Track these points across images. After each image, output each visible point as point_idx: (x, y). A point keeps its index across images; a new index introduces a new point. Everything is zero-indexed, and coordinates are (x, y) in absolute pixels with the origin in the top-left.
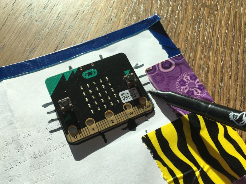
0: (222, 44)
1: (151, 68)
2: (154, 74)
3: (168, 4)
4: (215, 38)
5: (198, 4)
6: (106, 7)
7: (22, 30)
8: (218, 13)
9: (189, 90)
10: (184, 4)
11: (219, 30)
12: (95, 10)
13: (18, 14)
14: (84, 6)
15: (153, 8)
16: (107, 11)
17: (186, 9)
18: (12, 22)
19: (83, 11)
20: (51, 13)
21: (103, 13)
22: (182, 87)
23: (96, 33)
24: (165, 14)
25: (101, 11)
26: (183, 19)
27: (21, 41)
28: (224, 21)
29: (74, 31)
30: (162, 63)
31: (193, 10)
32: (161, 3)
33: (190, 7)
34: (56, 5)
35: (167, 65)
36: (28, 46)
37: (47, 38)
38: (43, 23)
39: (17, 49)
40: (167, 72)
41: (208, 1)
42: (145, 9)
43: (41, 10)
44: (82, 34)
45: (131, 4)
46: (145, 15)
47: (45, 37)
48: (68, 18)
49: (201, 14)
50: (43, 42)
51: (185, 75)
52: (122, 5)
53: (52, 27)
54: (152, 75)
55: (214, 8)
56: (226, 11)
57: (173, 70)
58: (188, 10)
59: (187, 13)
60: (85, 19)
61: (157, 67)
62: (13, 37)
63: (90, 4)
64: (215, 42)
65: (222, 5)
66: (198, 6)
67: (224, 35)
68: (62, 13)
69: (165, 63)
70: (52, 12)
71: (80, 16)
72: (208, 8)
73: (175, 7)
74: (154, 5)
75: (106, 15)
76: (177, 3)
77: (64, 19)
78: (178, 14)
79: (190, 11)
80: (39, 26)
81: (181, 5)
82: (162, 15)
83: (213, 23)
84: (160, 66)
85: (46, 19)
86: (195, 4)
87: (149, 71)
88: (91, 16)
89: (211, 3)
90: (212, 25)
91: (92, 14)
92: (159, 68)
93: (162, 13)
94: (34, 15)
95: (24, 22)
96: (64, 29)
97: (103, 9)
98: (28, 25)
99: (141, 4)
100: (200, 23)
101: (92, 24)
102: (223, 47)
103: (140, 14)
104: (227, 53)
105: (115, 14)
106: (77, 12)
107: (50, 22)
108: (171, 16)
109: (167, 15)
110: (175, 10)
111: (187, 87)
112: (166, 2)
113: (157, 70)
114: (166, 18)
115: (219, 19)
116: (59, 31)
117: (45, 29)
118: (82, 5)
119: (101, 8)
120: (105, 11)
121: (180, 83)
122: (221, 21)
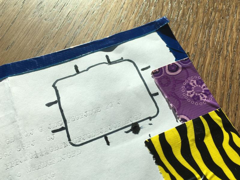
0: (233, 50)
1: (158, 71)
2: (160, 76)
3: (179, 8)
4: (225, 43)
5: (209, 8)
6: (116, 8)
7: (31, 29)
8: (229, 18)
9: (195, 95)
10: (195, 8)
11: (229, 36)
12: (105, 11)
13: (28, 11)
14: (95, 6)
15: (163, 11)
16: (117, 12)
17: (197, 13)
18: (22, 20)
19: (93, 11)
20: (60, 12)
21: (113, 13)
22: (188, 92)
23: (105, 34)
24: (176, 18)
25: (111, 11)
26: (193, 23)
27: (30, 40)
28: (235, 27)
29: (83, 32)
30: (169, 65)
31: (204, 14)
32: (172, 6)
33: (201, 10)
34: (66, 4)
35: (173, 68)
36: (37, 45)
37: (56, 38)
38: (52, 22)
39: (25, 48)
40: (174, 75)
41: (219, 6)
42: (156, 11)
43: (51, 9)
44: (91, 35)
45: (142, 5)
46: (155, 17)
47: (54, 37)
48: (78, 18)
49: (212, 19)
50: (51, 41)
51: (191, 79)
52: (132, 6)
53: (61, 27)
54: (158, 77)
55: (225, 13)
56: (237, 16)
57: (180, 73)
58: (199, 13)
59: (198, 17)
60: (95, 20)
61: (163, 70)
62: (22, 35)
63: (100, 5)
64: (225, 48)
65: (234, 10)
66: (209, 9)
67: (235, 41)
68: (71, 13)
69: (172, 66)
70: (62, 11)
71: (89, 16)
72: (220, 12)
73: (186, 10)
74: (164, 7)
75: (116, 16)
76: (188, 6)
77: (73, 19)
78: (189, 17)
79: (201, 15)
80: (48, 25)
81: (192, 9)
82: (172, 18)
83: (223, 28)
84: (167, 68)
85: (56, 18)
86: (206, 7)
87: (155, 74)
88: (101, 17)
89: (223, 7)
90: (223, 29)
91: (102, 14)
92: (165, 71)
93: (173, 16)
94: (44, 14)
95: (33, 21)
96: (73, 28)
97: (113, 10)
98: (37, 23)
99: (152, 6)
100: (210, 28)
101: (101, 25)
102: (233, 53)
103: (151, 16)
104: (237, 60)
105: (125, 15)
106: (86, 12)
107: (60, 21)
108: (181, 19)
109: (177, 18)
110: (186, 13)
111: (193, 92)
112: (177, 5)
113: (163, 72)
114: (177, 21)
115: (230, 24)
116: (68, 31)
117: (54, 28)
118: (92, 5)
119: (111, 9)
120: (115, 12)
121: (186, 87)
122: (232, 27)
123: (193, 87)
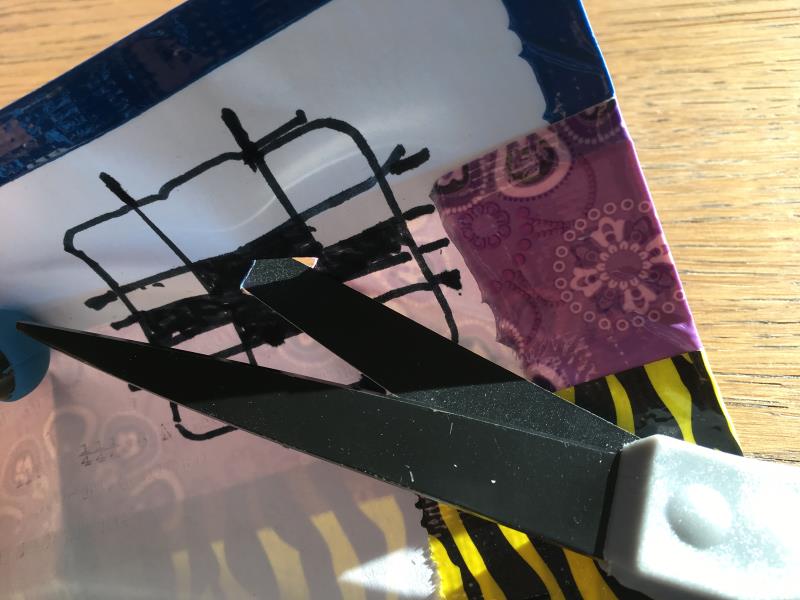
1: (459, 177)
2: (470, 206)
22: (579, 273)
30: (512, 149)
40: (528, 199)
54: (460, 210)
69: (524, 151)
84: (500, 167)
92: (492, 178)
111: (601, 272)
113: (484, 187)
123: (606, 250)
